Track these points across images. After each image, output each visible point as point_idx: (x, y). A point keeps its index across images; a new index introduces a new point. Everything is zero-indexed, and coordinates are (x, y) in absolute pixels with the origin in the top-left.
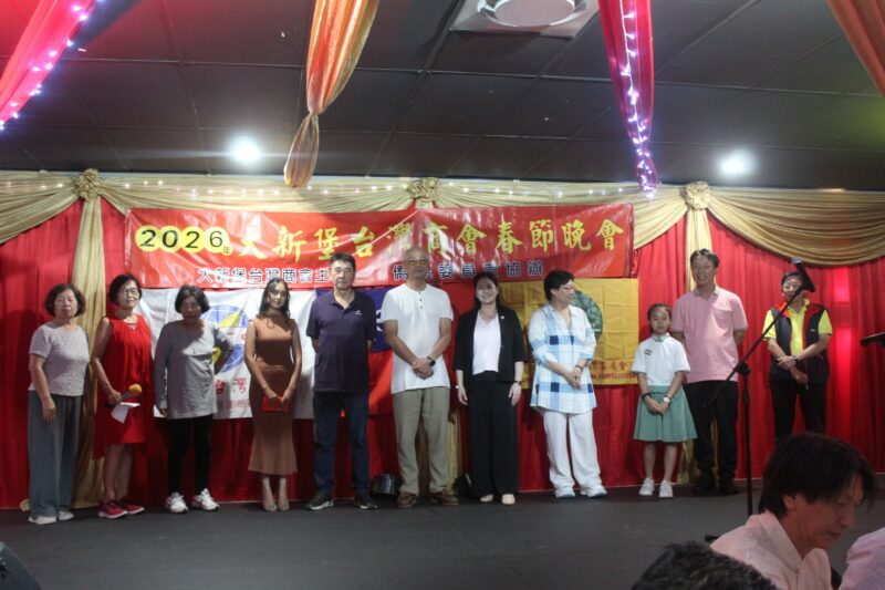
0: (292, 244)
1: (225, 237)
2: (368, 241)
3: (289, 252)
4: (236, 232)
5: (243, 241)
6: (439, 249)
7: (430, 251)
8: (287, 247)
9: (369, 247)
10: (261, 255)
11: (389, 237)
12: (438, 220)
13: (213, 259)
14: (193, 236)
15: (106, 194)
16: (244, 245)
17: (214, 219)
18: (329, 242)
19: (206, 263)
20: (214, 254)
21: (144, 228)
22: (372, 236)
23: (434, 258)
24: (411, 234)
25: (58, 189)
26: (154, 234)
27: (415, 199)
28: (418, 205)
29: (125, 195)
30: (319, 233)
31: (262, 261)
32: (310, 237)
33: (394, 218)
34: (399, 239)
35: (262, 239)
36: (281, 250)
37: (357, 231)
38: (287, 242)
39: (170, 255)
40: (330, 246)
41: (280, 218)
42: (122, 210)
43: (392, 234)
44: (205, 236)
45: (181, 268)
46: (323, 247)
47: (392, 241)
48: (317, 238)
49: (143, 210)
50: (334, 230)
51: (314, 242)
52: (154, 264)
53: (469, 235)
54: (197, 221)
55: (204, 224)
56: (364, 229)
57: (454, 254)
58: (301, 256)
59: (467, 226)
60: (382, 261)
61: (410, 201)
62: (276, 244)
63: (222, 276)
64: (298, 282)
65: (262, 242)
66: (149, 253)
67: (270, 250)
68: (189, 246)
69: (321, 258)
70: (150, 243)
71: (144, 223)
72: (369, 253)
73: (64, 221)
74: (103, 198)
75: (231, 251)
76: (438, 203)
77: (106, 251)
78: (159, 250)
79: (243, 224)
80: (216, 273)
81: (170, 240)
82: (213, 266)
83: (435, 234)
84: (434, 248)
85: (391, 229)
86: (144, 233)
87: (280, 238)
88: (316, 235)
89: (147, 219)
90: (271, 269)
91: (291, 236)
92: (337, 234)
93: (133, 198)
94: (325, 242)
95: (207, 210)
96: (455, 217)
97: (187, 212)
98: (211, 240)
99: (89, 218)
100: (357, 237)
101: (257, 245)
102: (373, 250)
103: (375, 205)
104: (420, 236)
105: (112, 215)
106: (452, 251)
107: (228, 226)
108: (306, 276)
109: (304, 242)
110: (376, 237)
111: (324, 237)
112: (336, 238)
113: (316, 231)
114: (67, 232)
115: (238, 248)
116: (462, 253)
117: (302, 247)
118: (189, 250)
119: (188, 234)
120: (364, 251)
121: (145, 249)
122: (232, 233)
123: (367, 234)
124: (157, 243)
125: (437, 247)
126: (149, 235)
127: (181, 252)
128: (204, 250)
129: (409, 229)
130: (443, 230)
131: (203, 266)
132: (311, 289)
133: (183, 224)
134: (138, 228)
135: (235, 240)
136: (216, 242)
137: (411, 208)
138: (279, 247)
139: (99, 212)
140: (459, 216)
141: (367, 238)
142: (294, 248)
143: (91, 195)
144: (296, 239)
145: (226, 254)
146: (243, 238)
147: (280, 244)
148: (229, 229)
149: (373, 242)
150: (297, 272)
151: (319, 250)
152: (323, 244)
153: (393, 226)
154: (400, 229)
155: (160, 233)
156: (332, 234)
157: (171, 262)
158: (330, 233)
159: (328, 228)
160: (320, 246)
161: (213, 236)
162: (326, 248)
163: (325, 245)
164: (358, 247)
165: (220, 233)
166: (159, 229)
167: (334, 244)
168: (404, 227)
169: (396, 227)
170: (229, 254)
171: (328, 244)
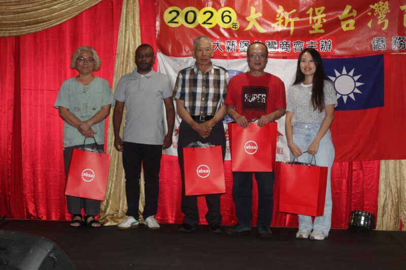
0: (287, 20)
1: (234, 15)
2: (352, 17)
3: (285, 27)
4: (242, 12)
5: (248, 18)
7: (405, 25)
8: (283, 24)
9: (352, 22)
10: (262, 30)
11: (370, 14)
13: (224, 33)
14: (209, 15)
16: (248, 22)
17: (225, 1)
18: (318, 18)
19: (218, 37)
20: (225, 29)
21: (170, 9)
22: (355, 13)
24: (389, 11)
26: (178, 13)
30: (310, 11)
31: (263, 34)
32: (303, 15)
34: (378, 15)
35: (263, 16)
36: (278, 27)
37: (343, 9)
38: (284, 18)
39: (190, 30)
40: (319, 22)
43: (373, 11)
44: (218, 15)
46: (313, 23)
47: (372, 17)
48: (308, 15)
50: (323, 8)
51: (306, 19)
52: (178, 37)
54: (211, 2)
55: (217, 6)
56: (348, 8)
58: (295, 31)
60: (364, 33)
62: (274, 20)
63: (230, 47)
64: (292, 52)
65: (262, 19)
66: (174, 28)
67: (269, 25)
68: (204, 23)
69: (311, 32)
70: (175, 21)
71: (171, 5)
72: (352, 28)
75: (238, 27)
78: (182, 25)
80: (226, 45)
81: (191, 16)
82: (224, 39)
85: (372, 7)
86: (170, 13)
87: (278, 16)
88: (307, 13)
89: (173, 1)
90: (270, 41)
91: (287, 14)
92: (324, 12)
94: (315, 18)
98: (223, 18)
100: (342, 14)
101: (260, 22)
102: (355, 25)
104: (397, 13)
107: (236, 6)
108: (299, 47)
109: (298, 19)
110: (358, 14)
111: (314, 14)
112: (324, 15)
113: (308, 10)
115: (244, 25)
117: (296, 23)
118: (207, 27)
119: (205, 13)
120: (348, 26)
121: (171, 25)
122: (239, 12)
123: (351, 11)
124: (181, 20)
126: (174, 14)
127: (199, 27)
128: (217, 26)
129: (387, 6)
131: (215, 39)
133: (200, 5)
134: (166, 8)
135: (242, 17)
136: (227, 19)
141: (351, 15)
142: (289, 24)
144: (291, 16)
145: (234, 29)
146: (248, 16)
147: (278, 21)
148: (236, 9)
149: (356, 18)
150: (291, 43)
151: (310, 26)
152: (313, 20)
153: (374, 5)
154: (379, 7)
155: (183, 12)
156: (321, 12)
157: (191, 36)
158: (319, 11)
159: (317, 7)
160: (311, 22)
161: (224, 15)
162: (316, 24)
163: (315, 21)
164: (342, 23)
165: (230, 12)
166: (182, 9)
167: (322, 20)
168: (383, 5)
169: (376, 5)
170: (237, 29)
171: (317, 20)
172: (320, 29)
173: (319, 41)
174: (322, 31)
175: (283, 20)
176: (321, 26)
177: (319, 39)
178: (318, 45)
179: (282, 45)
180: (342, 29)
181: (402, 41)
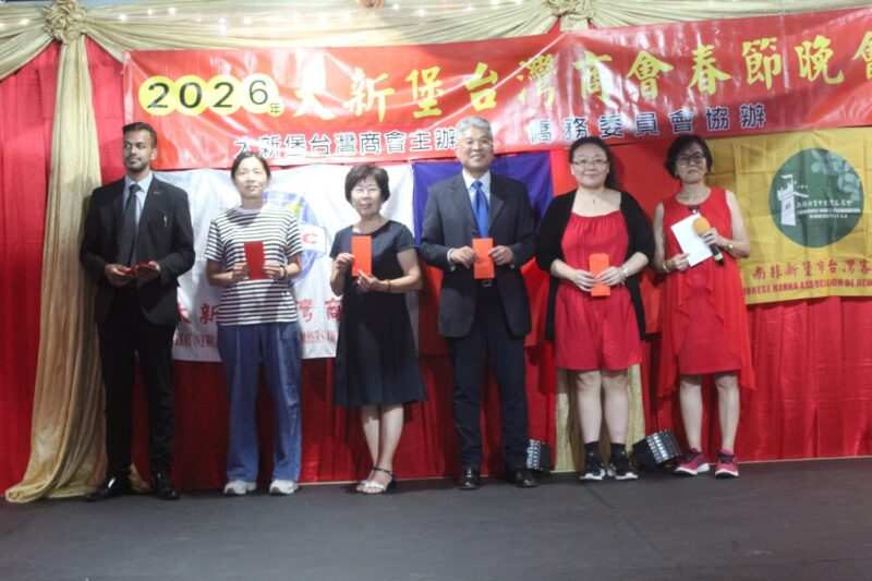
0: (372, 94)
1: (272, 88)
2: (489, 85)
3: (369, 107)
4: (286, 82)
5: (298, 94)
6: (599, 93)
7: (584, 96)
8: (365, 100)
9: (490, 94)
10: (327, 114)
11: (521, 78)
12: (597, 48)
13: (256, 122)
14: (225, 89)
15: (93, 32)
16: (300, 100)
17: (254, 60)
18: (429, 89)
19: (245, 130)
20: (257, 116)
21: (151, 81)
22: (494, 76)
23: (592, 107)
24: (555, 72)
25: (23, 27)
26: (166, 88)
27: (559, 17)
28: (564, 27)
29: (119, 32)
30: (413, 76)
31: (329, 122)
32: (400, 84)
33: (528, 48)
34: (535, 80)
35: (328, 89)
36: (356, 106)
37: (471, 70)
38: (365, 91)
39: (191, 118)
40: (431, 95)
41: (353, 56)
42: (117, 55)
43: (526, 72)
44: (241, 88)
45: (208, 137)
46: (420, 97)
47: (526, 83)
48: (410, 83)
49: (148, 54)
50: (435, 70)
51: (406, 91)
52: (168, 133)
53: (645, 69)
54: (227, 67)
55: (240, 72)
56: (482, 67)
57: (622, 100)
58: (388, 113)
59: (642, 54)
60: (512, 114)
61: (551, 20)
62: (348, 95)
63: (270, 148)
64: (384, 153)
65: (327, 94)
66: (160, 117)
67: (339, 105)
68: (218, 105)
69: (417, 115)
70: (160, 103)
71: (151, 73)
72: (490, 103)
73: (34, 76)
74: (89, 39)
75: (281, 110)
76: (596, 21)
77: (97, 117)
78: (175, 113)
79: (298, 66)
80: (261, 143)
81: (190, 97)
82: (256, 133)
83: (592, 69)
84: (591, 91)
85: (524, 65)
86: (151, 88)
87: (354, 86)
88: (408, 79)
89: (154, 66)
90: (343, 134)
91: (371, 83)
92: (439, 77)
93: (132, 35)
94: (423, 90)
95: (243, 49)
96: (623, 42)
97: (213, 53)
98: (251, 94)
99: (71, 69)
100: (470, 80)
101: (321, 99)
102: (496, 99)
103: (496, 29)
104: (569, 74)
105: (104, 64)
106: (620, 95)
107: (275, 71)
108: (396, 142)
109: (391, 91)
110: (500, 79)
111: (421, 82)
112: (439, 83)
113: (409, 73)
114: (40, 93)
115: (292, 104)
116: (635, 98)
117: (388, 98)
118: (218, 111)
119: (217, 86)
120: (483, 101)
121: (155, 112)
122: (282, 82)
123: (487, 74)
124: (172, 100)
125: (596, 89)
126: (160, 90)
127: (207, 114)
128: (242, 110)
129: (551, 63)
130: (605, 63)
131: (240, 134)
132: (406, 161)
133: (208, 72)
134: (143, 80)
135: (287, 92)
136: (259, 97)
137: (555, 30)
138: (353, 101)
139: (84, 59)
140: (629, 40)
141: (487, 80)
142: (376, 100)
143: (71, 34)
144: (378, 87)
145: (274, 115)
146: (298, 89)
147: (355, 96)
148: (277, 76)
149: (496, 87)
150: (382, 138)
151: (414, 103)
152: (419, 93)
153: (526, 60)
154: (537, 64)
155: (175, 87)
156: (434, 76)
157: (193, 131)
158: (430, 75)
159: (426, 68)
160: (415, 96)
161: (254, 88)
162: (425, 99)
163: (423, 95)
164: (473, 95)
165: (264, 84)
166: (174, 81)
167: (436, 93)
168: (544, 61)
169: (531, 61)
170: (279, 114)
171: (427, 93)
172: (432, 108)
173: (432, 131)
174: (438, 112)
175: (364, 95)
176: (435, 103)
177: (431, 127)
178: (432, 137)
179: (365, 142)
180: (472, 108)
181: (580, 125)
